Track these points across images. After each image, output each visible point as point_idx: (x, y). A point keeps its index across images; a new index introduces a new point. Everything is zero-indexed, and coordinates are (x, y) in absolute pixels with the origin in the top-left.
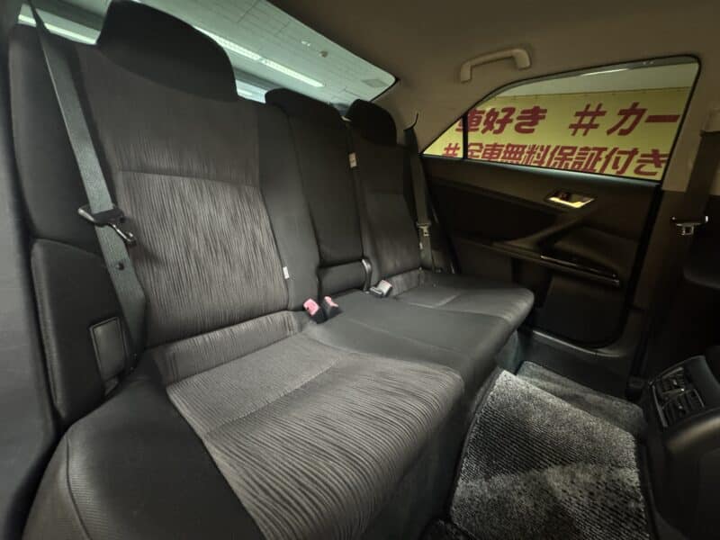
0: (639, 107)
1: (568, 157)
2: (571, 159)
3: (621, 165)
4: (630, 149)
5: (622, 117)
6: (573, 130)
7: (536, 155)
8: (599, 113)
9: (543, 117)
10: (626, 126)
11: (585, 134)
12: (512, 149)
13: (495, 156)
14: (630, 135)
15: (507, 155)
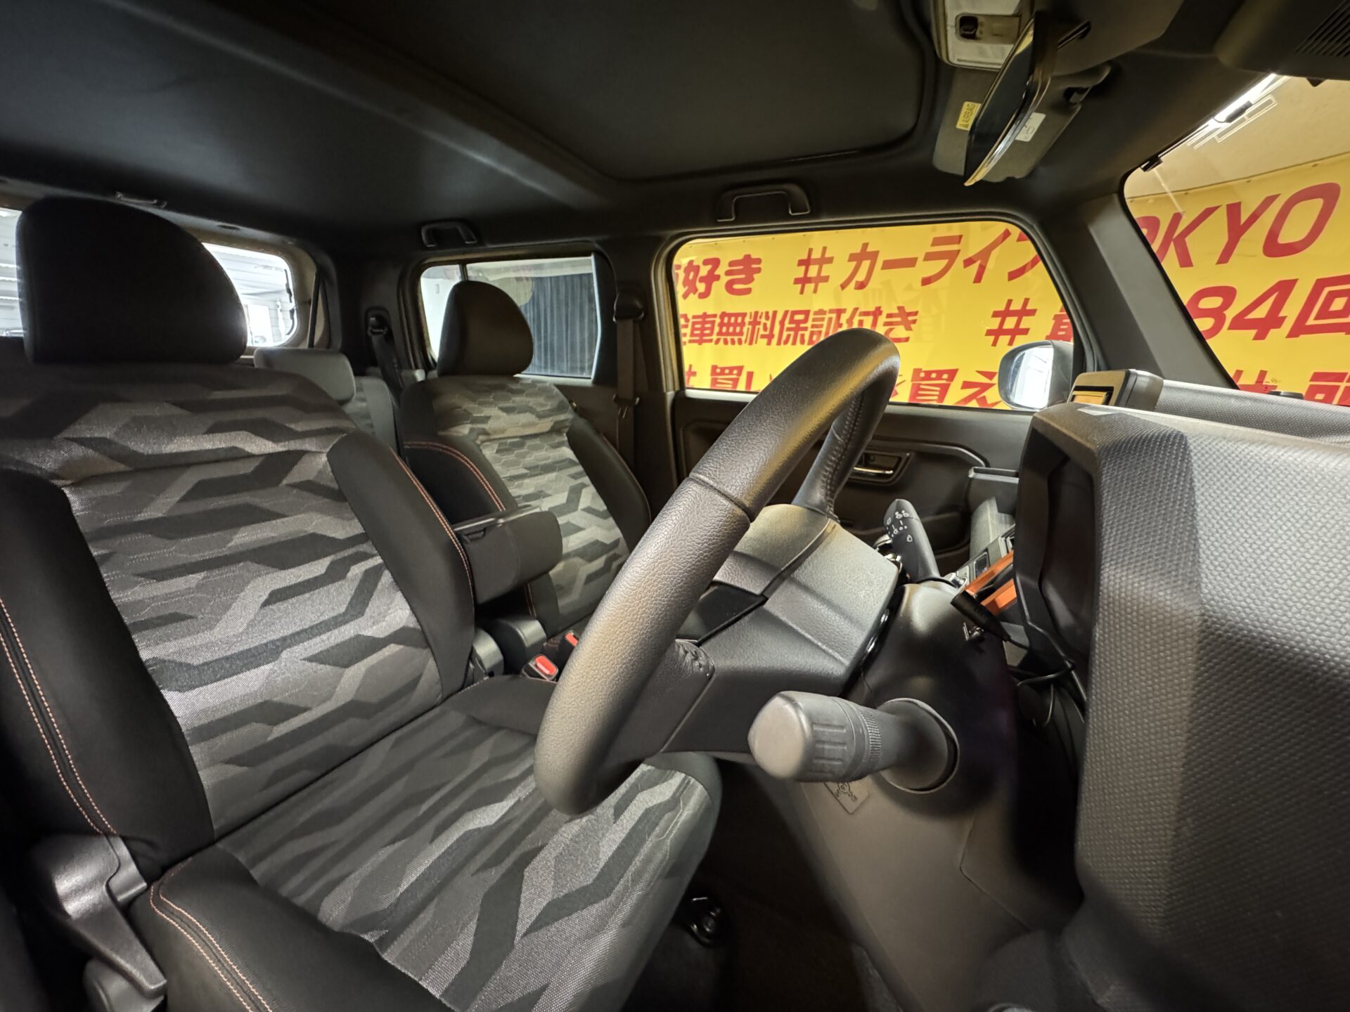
0: (870, 249)
1: (802, 325)
2: (806, 329)
4: (872, 309)
5: (854, 263)
6: (799, 286)
7: (761, 327)
8: (825, 260)
9: (759, 270)
10: (861, 277)
11: (815, 291)
12: (729, 320)
13: (707, 332)
15: (724, 330)
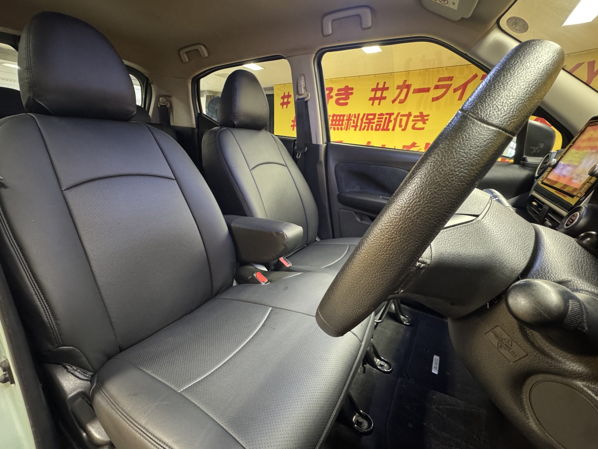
0: (407, 83)
1: (372, 121)
2: (374, 123)
3: (403, 124)
4: (407, 113)
5: (399, 90)
6: (371, 101)
7: (352, 122)
8: (385, 89)
9: (352, 93)
10: (402, 97)
11: (379, 104)
12: (337, 118)
14: (405, 102)
15: (334, 123)
